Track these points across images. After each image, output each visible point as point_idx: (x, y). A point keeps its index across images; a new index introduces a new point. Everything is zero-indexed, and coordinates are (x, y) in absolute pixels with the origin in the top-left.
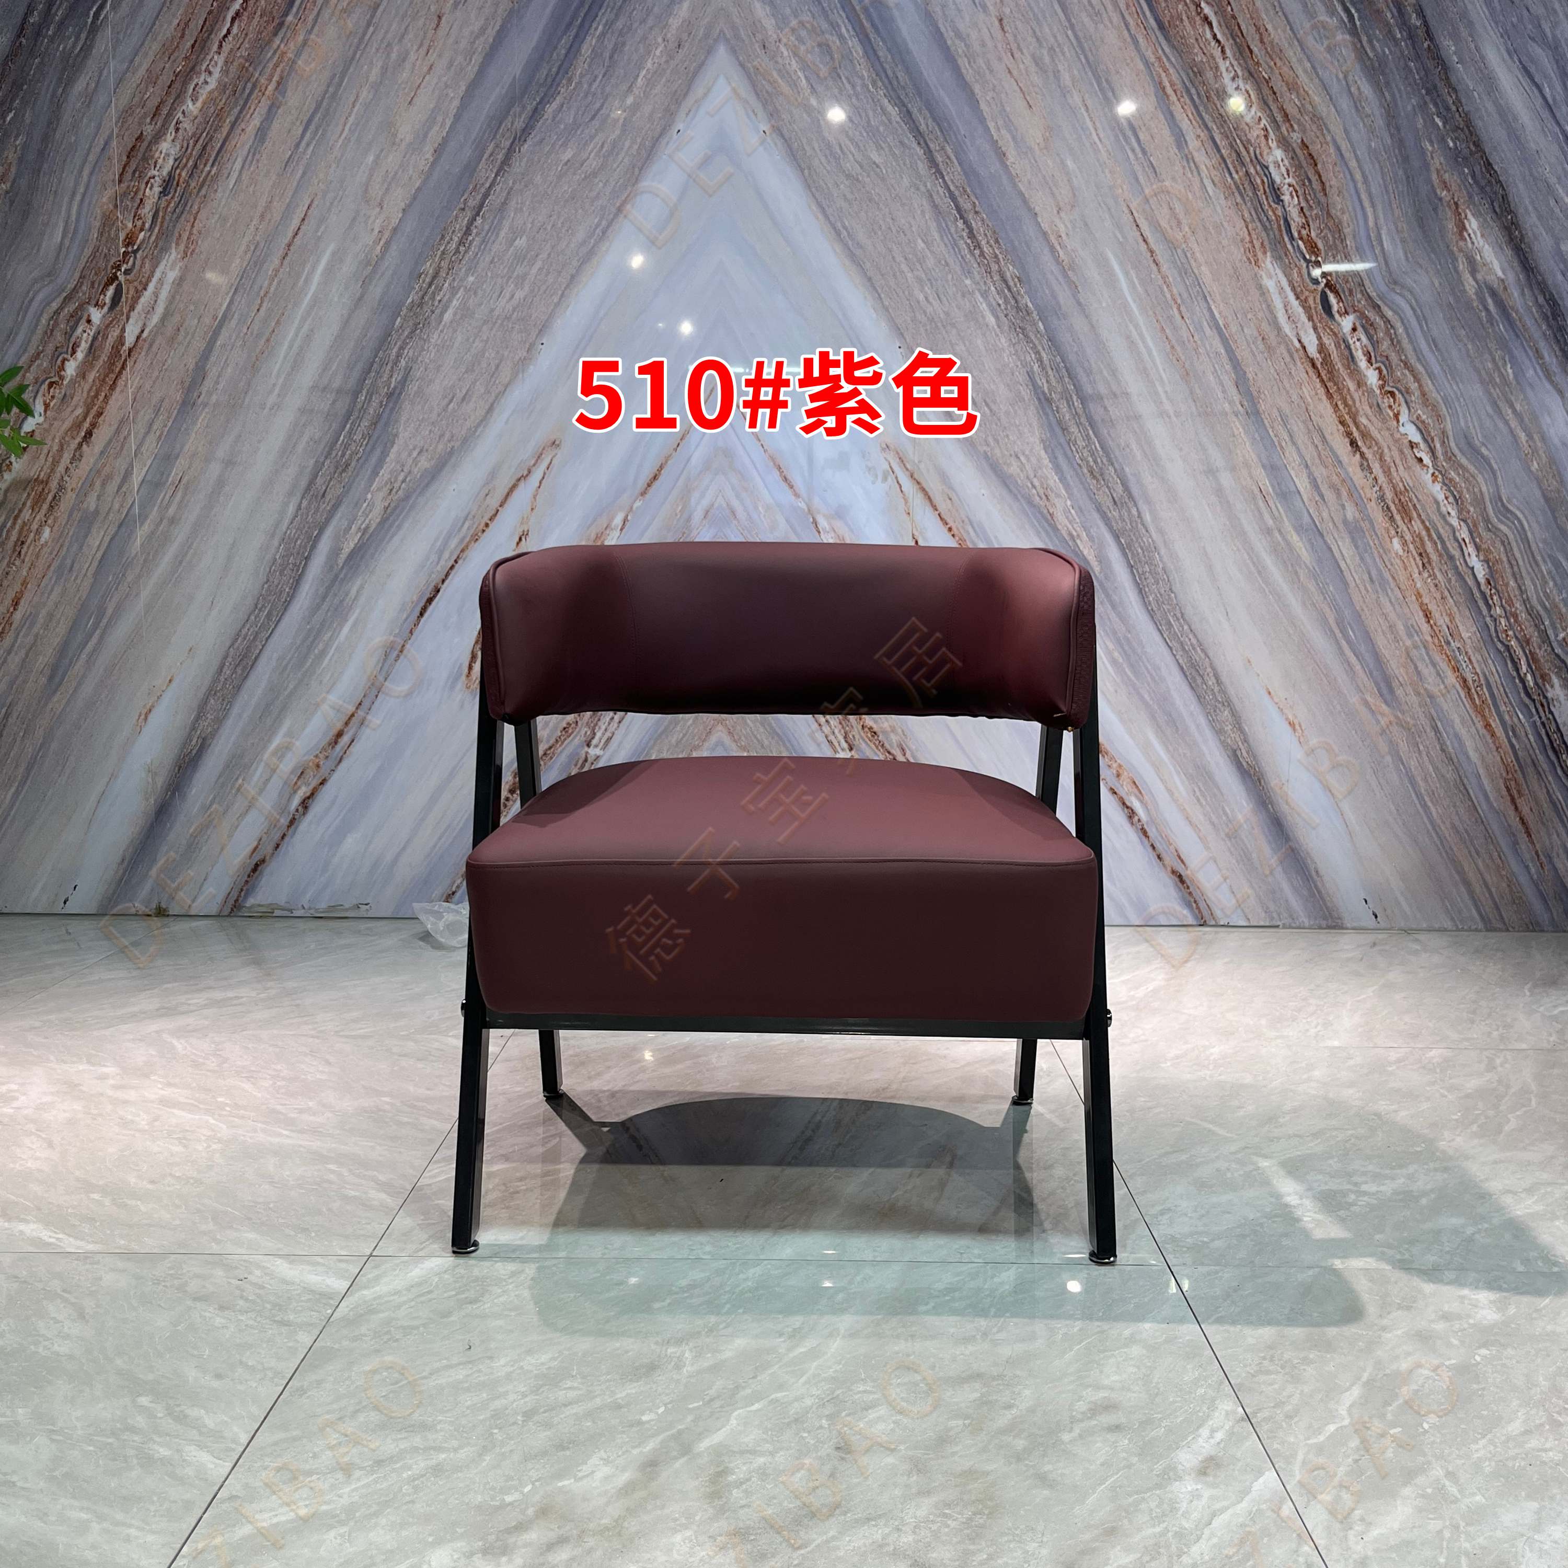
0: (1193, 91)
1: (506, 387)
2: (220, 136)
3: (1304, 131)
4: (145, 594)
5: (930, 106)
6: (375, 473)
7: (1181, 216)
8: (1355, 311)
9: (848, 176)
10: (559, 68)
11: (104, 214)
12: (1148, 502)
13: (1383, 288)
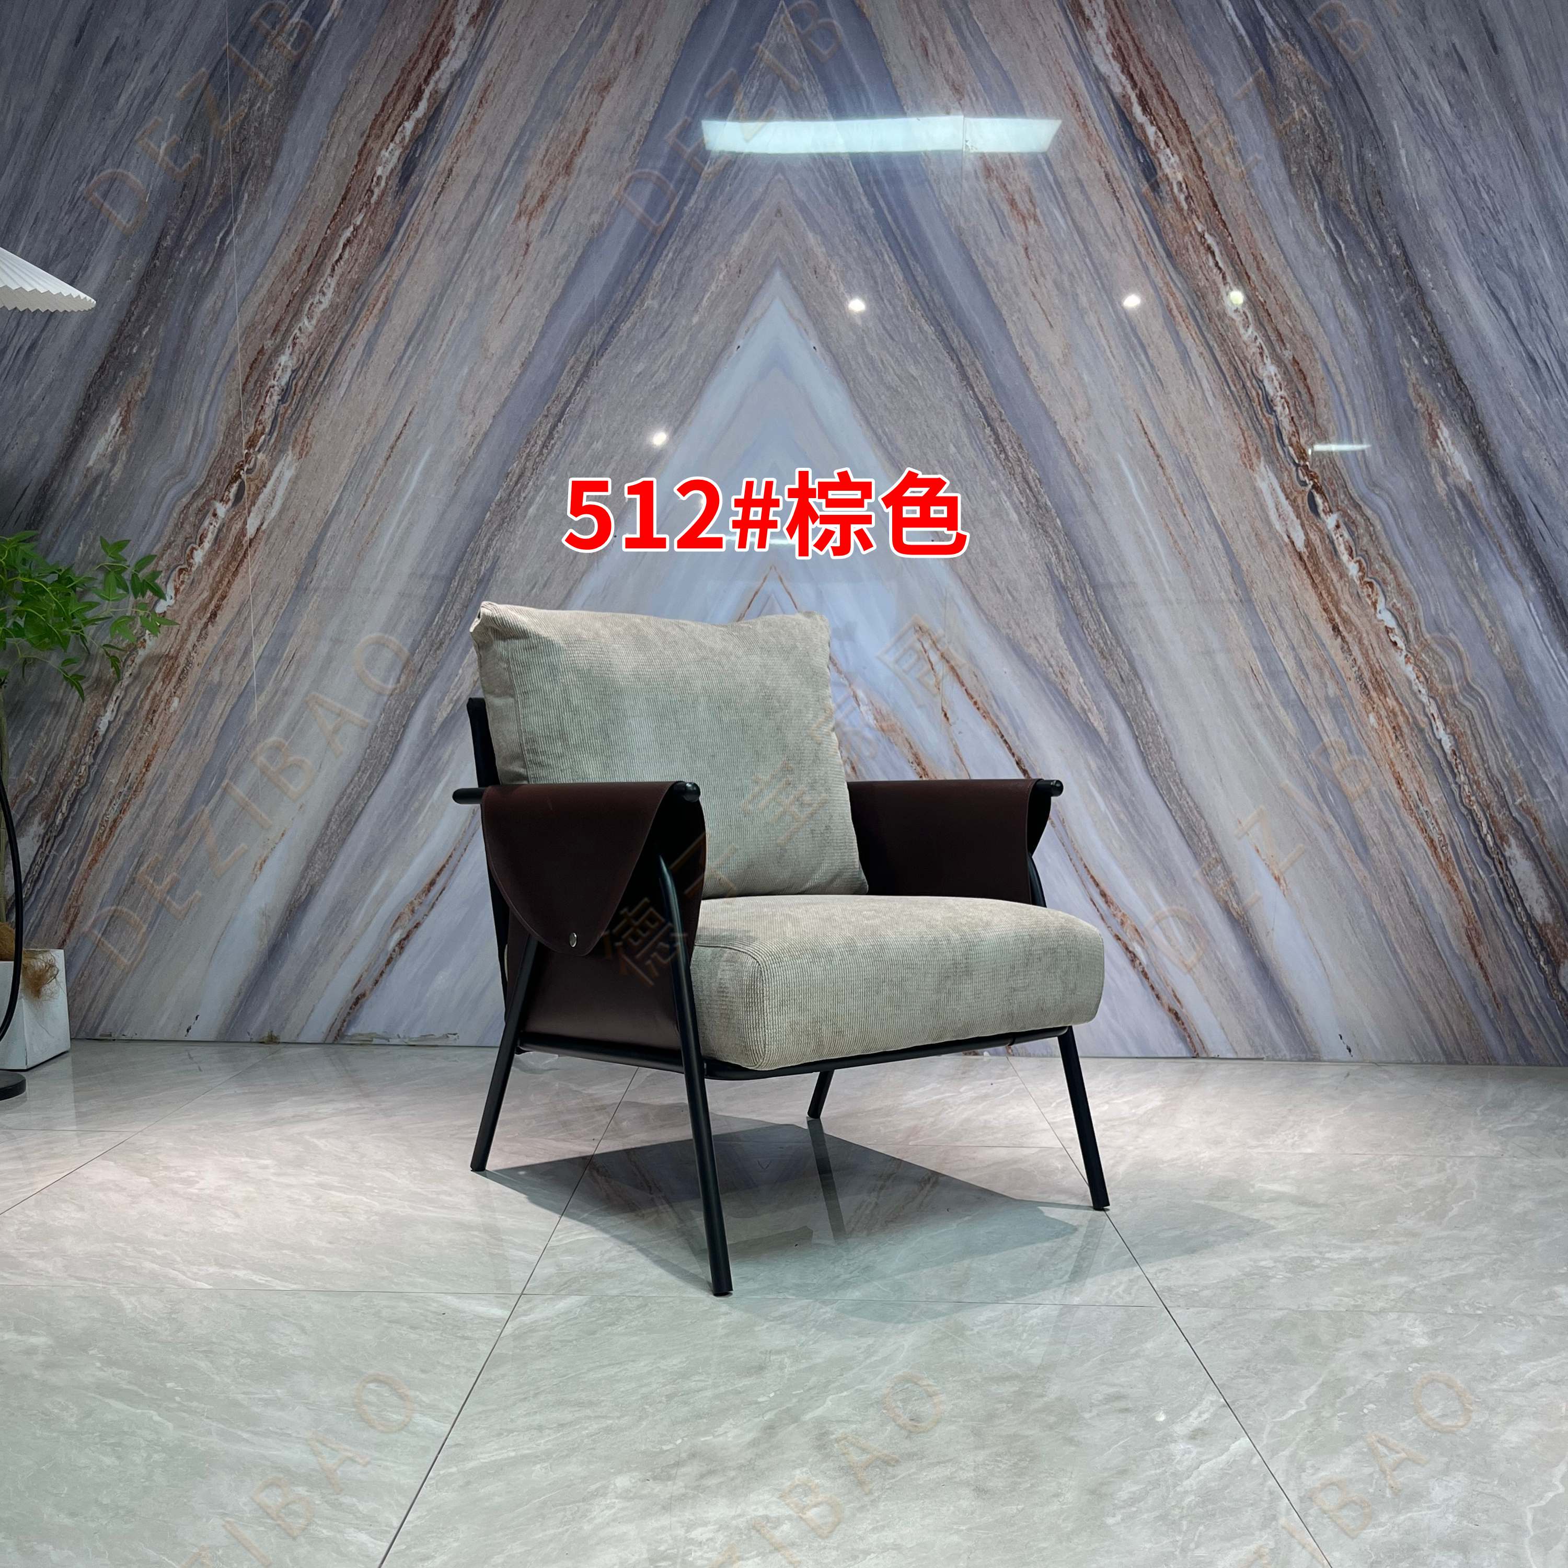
0: (1197, 313)
1: (584, 573)
2: (333, 350)
3: (1295, 349)
5: (962, 325)
6: (466, 651)
7: (1185, 425)
8: (1339, 510)
9: (889, 388)
10: (633, 292)
11: (228, 421)
12: (1152, 679)
13: (1364, 490)
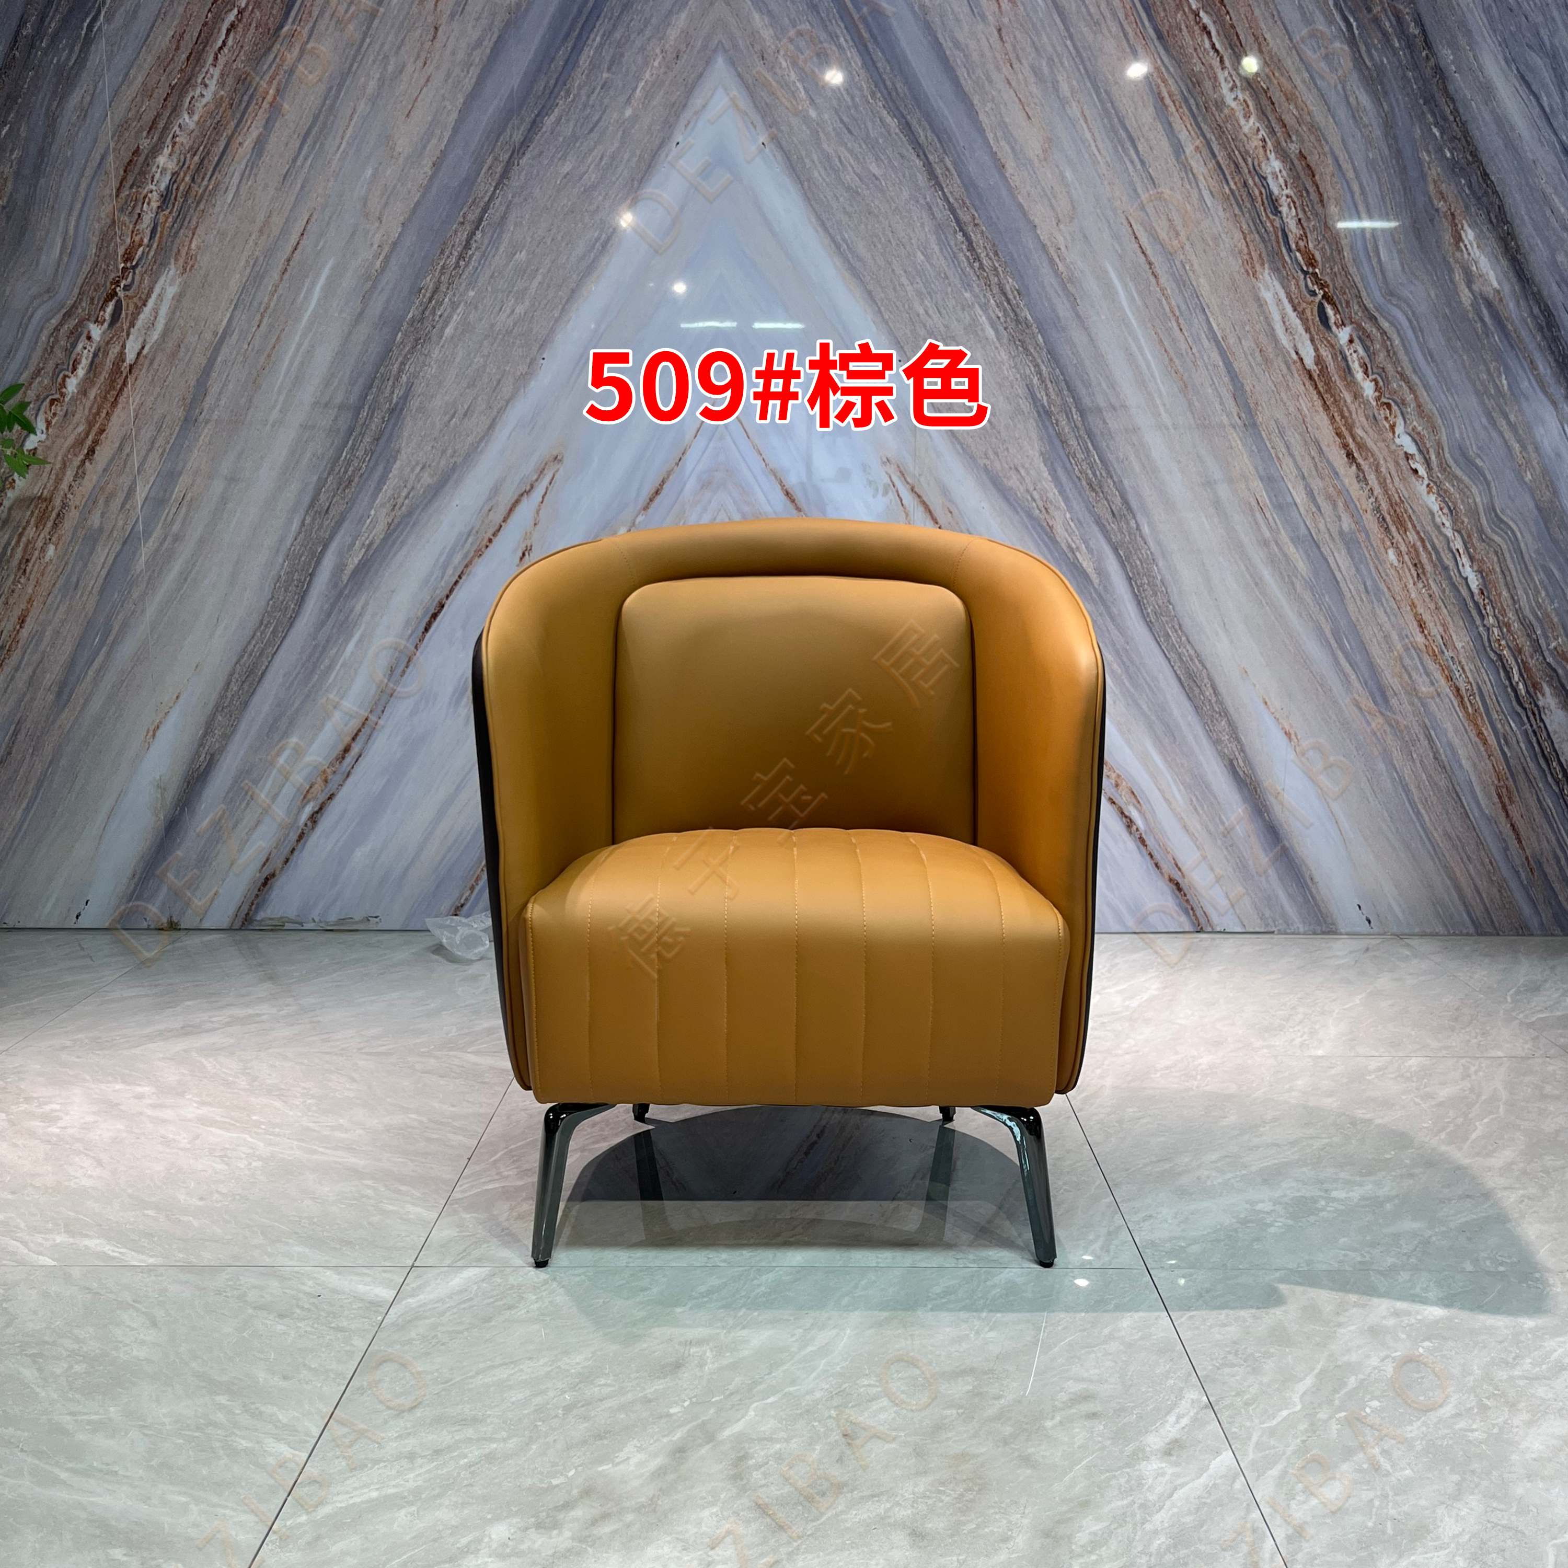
0: (1192, 101)
1: (508, 402)
2: (218, 149)
3: (1302, 141)
4: (151, 610)
5: (929, 117)
6: (378, 489)
7: (1180, 228)
8: (1352, 323)
9: (848, 189)
10: (557, 80)
11: (101, 231)
12: (1147, 513)
13: (1381, 300)
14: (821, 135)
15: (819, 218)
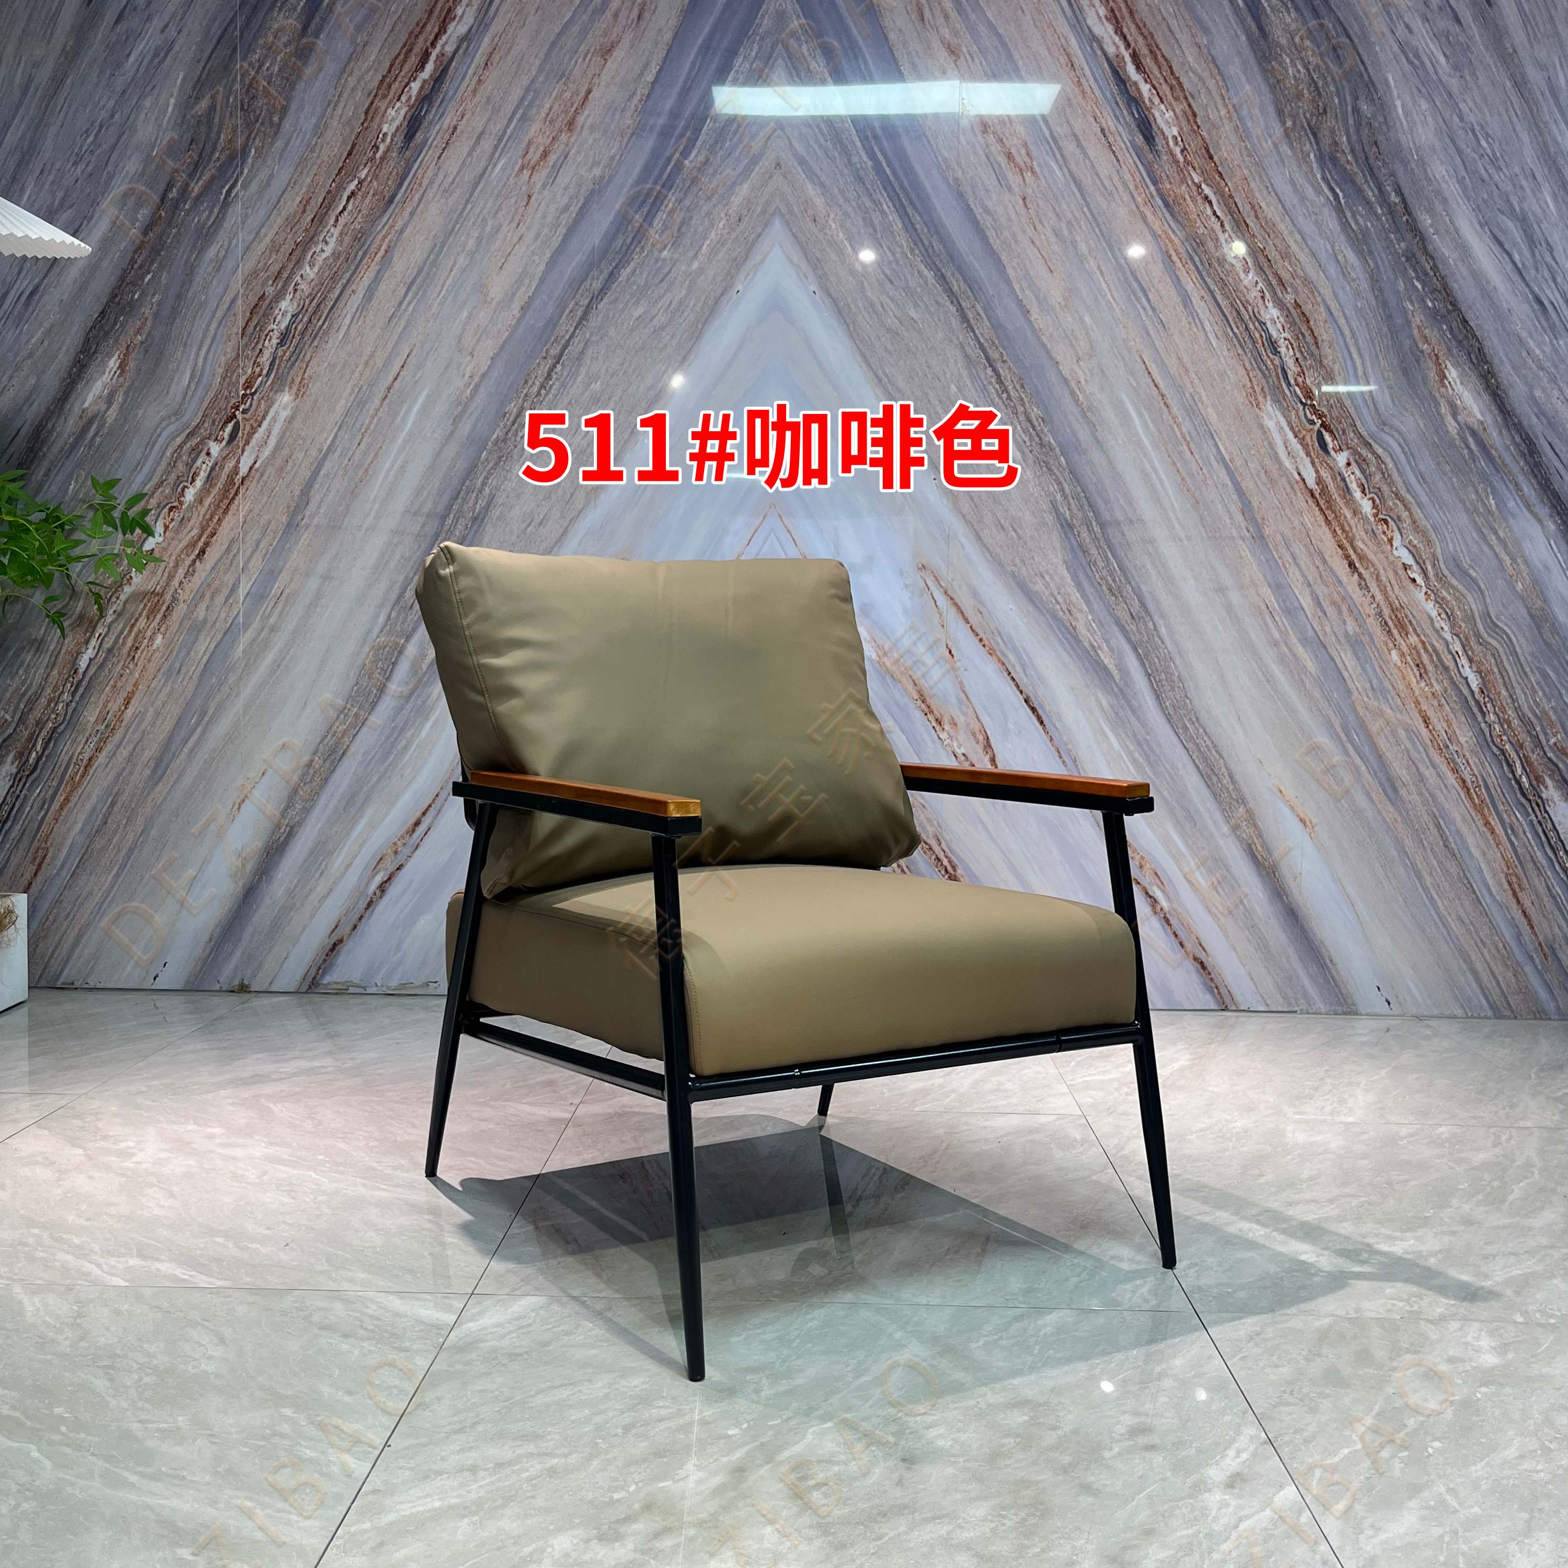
0: (1196, 259)
1: (580, 512)
2: (333, 296)
3: (1297, 293)
4: (244, 695)
5: (962, 271)
7: (1188, 365)
8: (1349, 448)
9: (889, 330)
10: (634, 238)
11: (226, 363)
12: (1163, 616)
13: (1374, 429)
14: (866, 284)
15: (863, 355)
